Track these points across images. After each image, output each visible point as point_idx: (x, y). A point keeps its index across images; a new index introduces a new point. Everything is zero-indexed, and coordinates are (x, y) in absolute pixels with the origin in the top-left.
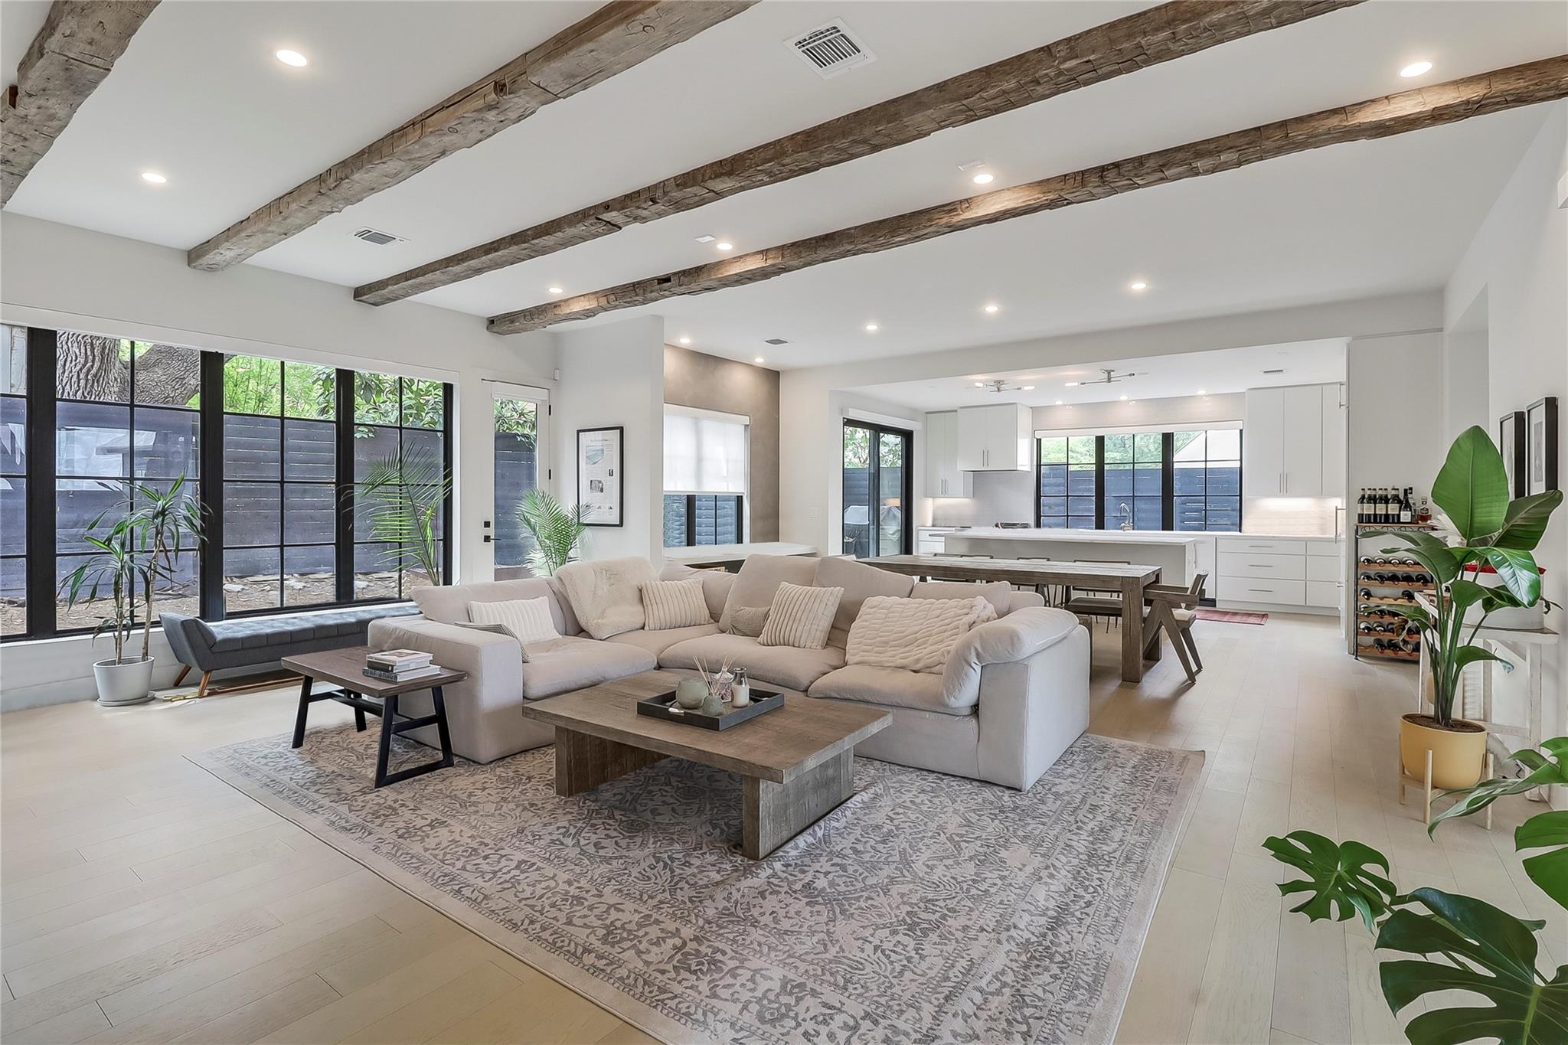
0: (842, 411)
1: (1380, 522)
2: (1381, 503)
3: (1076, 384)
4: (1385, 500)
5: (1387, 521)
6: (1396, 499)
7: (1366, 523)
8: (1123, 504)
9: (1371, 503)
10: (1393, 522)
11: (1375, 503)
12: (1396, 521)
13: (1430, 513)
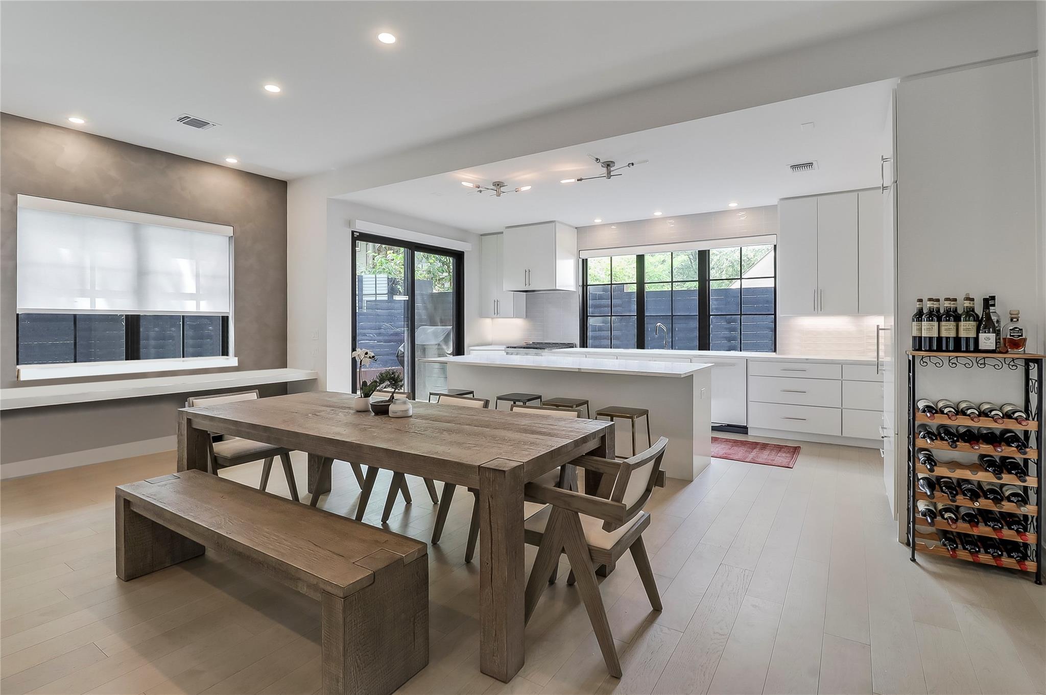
0: (349, 223)
1: (948, 351)
2: (949, 320)
3: (573, 180)
4: (954, 316)
5: (957, 349)
6: (970, 313)
7: (926, 351)
8: (659, 324)
9: (932, 320)
10: (967, 351)
11: (939, 320)
12: (972, 349)
13: (1024, 337)
